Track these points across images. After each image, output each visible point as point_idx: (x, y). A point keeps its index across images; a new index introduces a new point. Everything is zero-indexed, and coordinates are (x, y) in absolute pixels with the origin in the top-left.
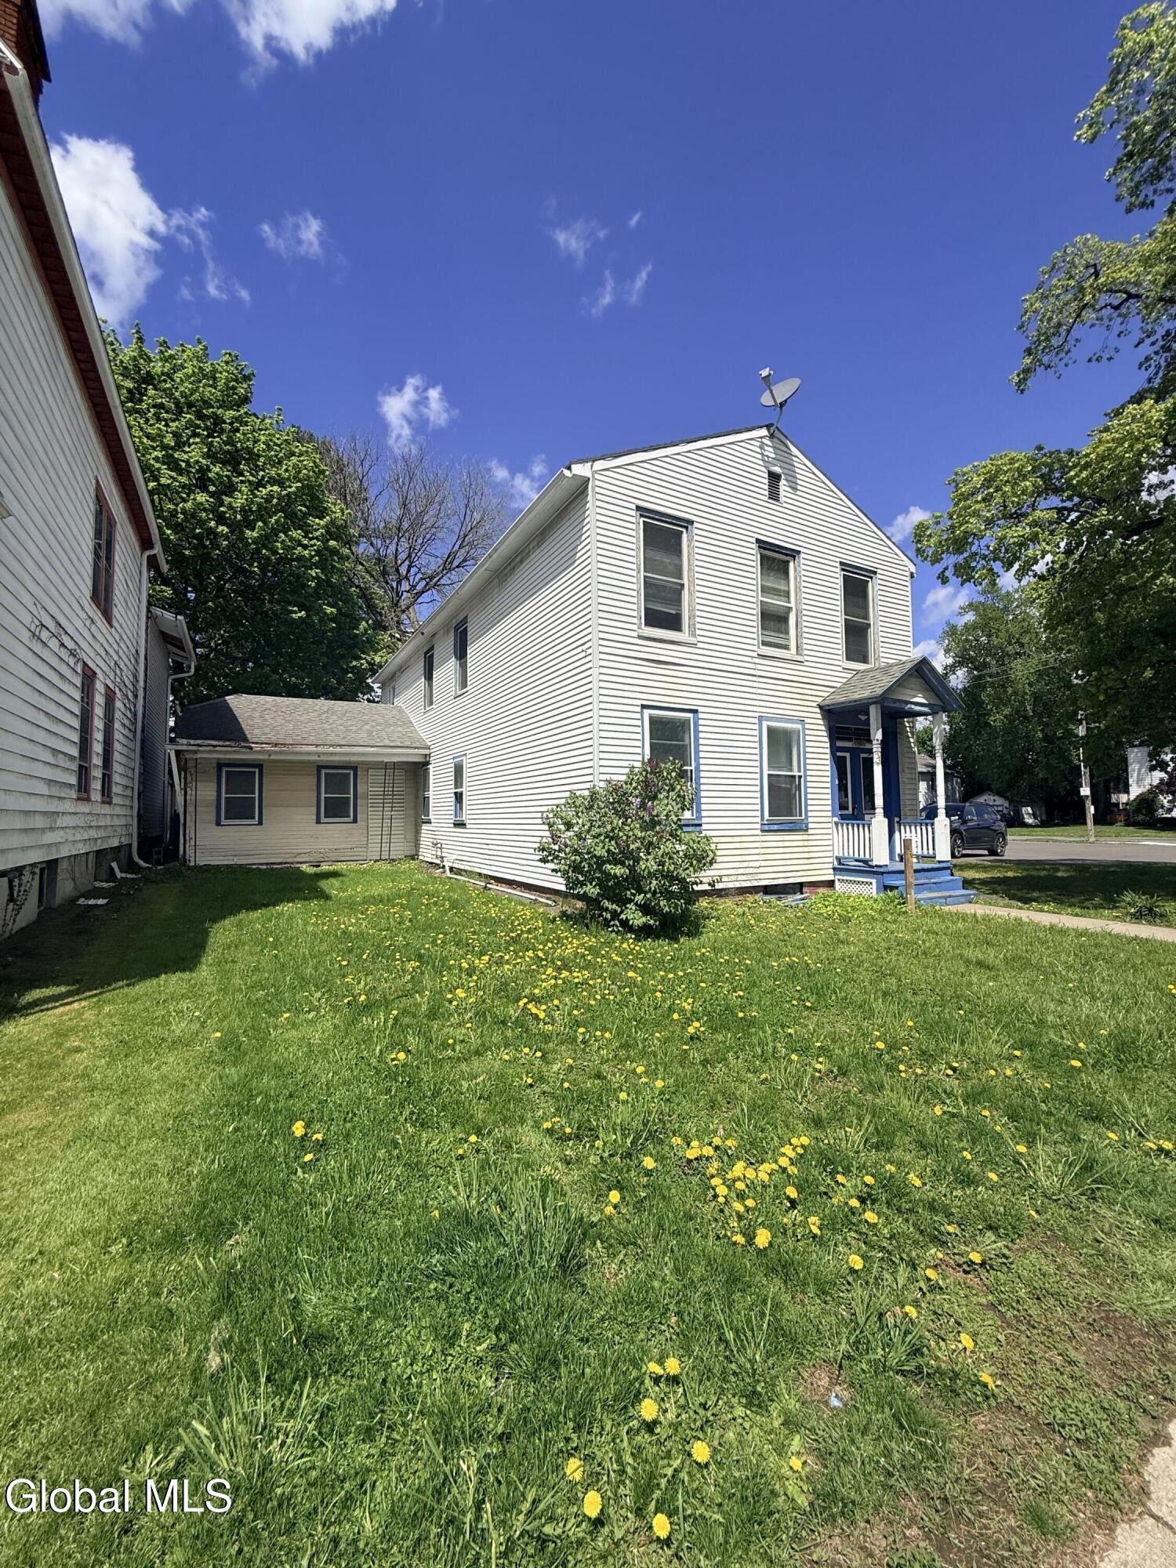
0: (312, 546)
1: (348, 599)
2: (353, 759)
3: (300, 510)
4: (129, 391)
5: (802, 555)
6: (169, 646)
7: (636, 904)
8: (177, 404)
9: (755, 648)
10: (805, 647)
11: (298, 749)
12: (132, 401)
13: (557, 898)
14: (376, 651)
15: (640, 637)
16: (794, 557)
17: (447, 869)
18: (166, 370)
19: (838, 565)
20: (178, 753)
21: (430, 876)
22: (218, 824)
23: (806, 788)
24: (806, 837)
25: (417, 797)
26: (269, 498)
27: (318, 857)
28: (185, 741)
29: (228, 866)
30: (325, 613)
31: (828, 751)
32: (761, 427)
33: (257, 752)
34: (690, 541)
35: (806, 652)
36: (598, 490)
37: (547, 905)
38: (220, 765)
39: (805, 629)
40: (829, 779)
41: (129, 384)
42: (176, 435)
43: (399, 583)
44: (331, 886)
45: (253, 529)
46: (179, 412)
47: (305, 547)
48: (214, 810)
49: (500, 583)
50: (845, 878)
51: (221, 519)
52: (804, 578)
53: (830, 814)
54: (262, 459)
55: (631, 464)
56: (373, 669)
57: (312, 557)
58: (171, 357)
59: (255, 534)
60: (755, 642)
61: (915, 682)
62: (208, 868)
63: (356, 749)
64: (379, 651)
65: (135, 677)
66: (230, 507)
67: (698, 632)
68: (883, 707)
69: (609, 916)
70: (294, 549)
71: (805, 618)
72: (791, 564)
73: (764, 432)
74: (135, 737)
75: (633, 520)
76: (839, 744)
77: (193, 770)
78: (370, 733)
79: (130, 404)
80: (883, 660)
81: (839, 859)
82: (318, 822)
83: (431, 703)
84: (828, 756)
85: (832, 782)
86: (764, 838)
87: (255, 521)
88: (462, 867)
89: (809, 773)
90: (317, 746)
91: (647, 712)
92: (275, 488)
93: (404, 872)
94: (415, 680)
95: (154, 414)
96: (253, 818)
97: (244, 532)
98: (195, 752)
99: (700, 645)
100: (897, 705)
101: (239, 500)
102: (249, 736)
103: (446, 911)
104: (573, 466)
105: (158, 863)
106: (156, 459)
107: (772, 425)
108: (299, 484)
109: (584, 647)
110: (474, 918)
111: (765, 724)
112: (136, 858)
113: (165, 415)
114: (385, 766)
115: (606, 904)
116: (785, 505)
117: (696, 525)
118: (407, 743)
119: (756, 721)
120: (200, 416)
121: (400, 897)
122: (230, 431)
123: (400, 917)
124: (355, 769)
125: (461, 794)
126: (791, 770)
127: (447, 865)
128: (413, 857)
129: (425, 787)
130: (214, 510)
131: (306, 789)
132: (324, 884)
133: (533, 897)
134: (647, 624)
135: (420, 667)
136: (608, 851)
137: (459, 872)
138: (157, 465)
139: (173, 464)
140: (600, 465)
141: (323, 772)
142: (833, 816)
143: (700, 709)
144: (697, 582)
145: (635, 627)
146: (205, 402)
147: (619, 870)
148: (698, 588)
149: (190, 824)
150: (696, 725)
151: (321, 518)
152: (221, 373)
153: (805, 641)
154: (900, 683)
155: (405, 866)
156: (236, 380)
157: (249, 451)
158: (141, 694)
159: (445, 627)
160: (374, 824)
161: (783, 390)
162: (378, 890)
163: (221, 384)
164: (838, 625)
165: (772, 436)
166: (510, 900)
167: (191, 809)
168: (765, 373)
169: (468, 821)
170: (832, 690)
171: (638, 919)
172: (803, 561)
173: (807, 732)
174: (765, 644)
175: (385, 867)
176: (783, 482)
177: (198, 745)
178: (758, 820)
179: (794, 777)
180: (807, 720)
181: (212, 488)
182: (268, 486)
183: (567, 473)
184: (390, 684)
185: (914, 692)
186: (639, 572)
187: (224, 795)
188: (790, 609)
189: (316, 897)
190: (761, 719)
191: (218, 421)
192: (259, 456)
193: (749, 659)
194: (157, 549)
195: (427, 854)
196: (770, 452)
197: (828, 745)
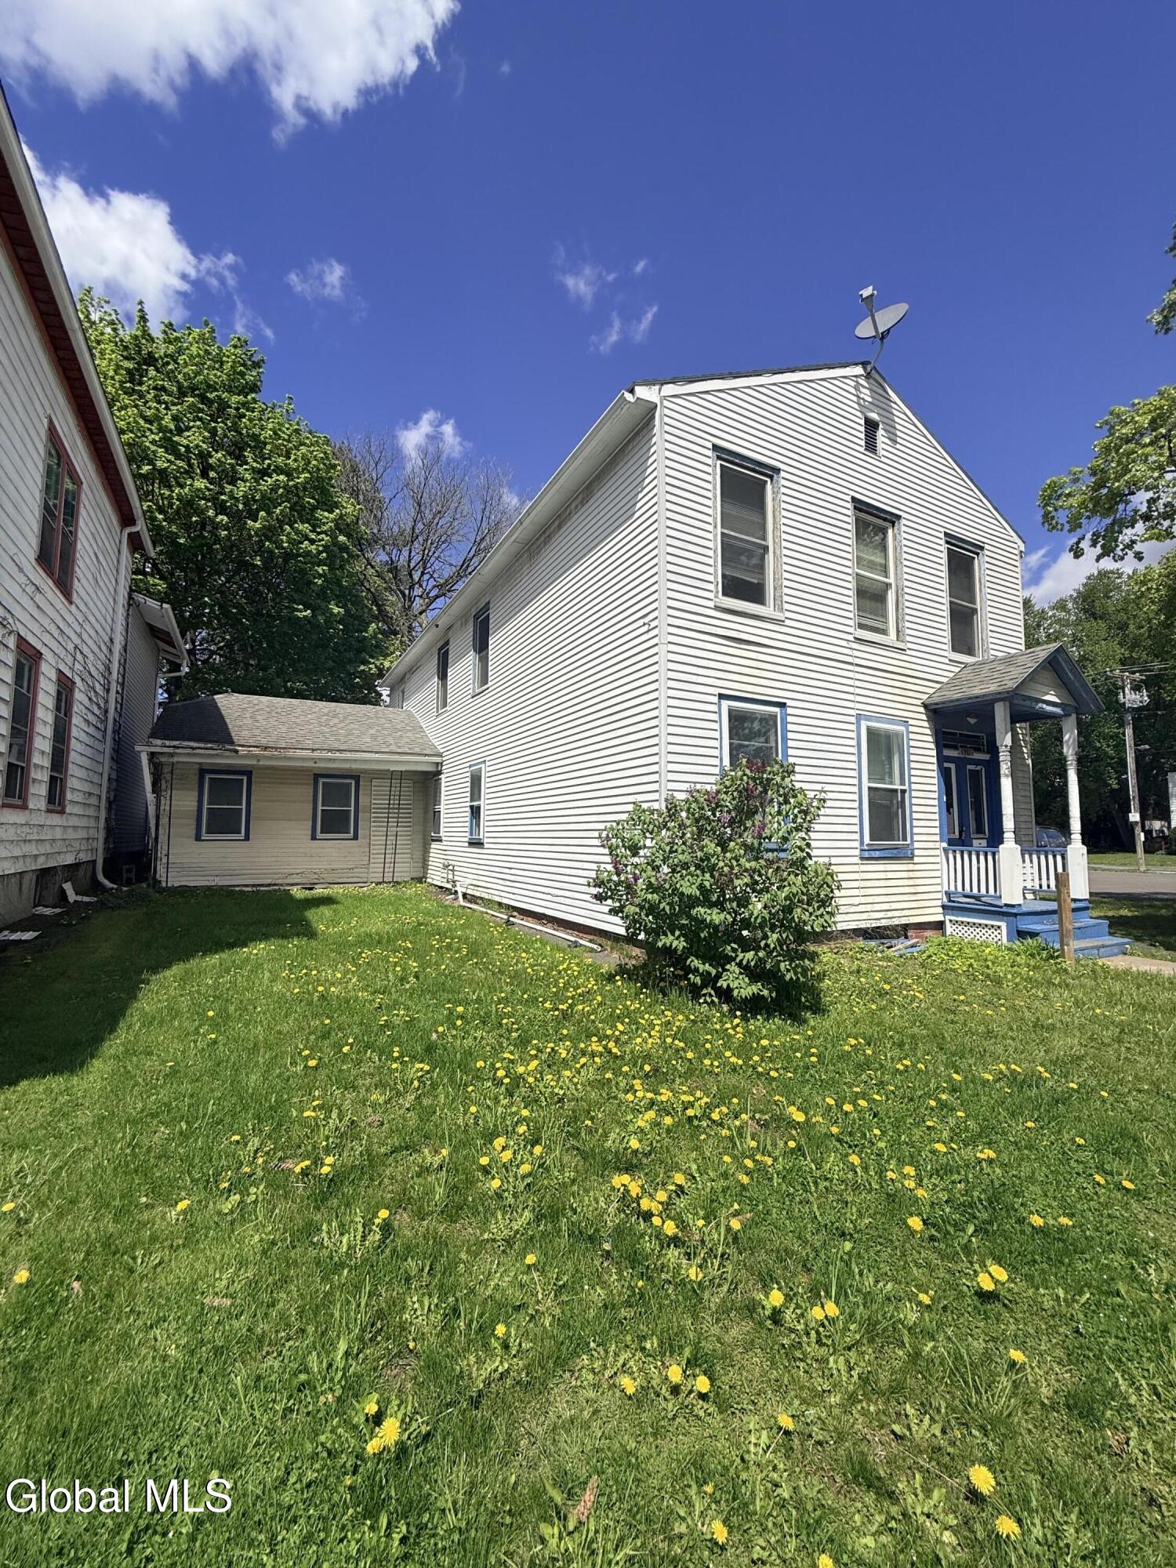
0: (320, 541)
1: (357, 602)
2: (354, 766)
3: (309, 503)
4: (129, 371)
5: (904, 521)
6: (158, 642)
7: (740, 965)
8: (180, 387)
9: (851, 630)
10: (908, 632)
11: (291, 753)
12: (130, 382)
13: (603, 941)
14: (386, 656)
15: (717, 608)
16: (893, 524)
17: (460, 895)
18: (169, 352)
19: (942, 536)
20: (152, 755)
21: (441, 905)
22: (198, 838)
23: (911, 805)
24: (911, 867)
25: (426, 812)
26: (275, 488)
27: (312, 878)
28: (159, 742)
29: (209, 888)
30: (332, 614)
31: (934, 760)
32: (856, 364)
33: (245, 756)
34: (775, 493)
35: (908, 638)
36: (667, 420)
37: (592, 950)
38: (203, 771)
39: (907, 611)
40: (936, 795)
41: (130, 365)
42: (175, 418)
43: (411, 588)
44: (319, 918)
45: (255, 521)
46: (182, 393)
47: (312, 542)
48: (193, 822)
49: (531, 557)
50: (960, 919)
51: (221, 509)
52: (905, 549)
53: (937, 838)
54: (269, 447)
55: (707, 392)
56: (381, 673)
57: (320, 552)
58: (177, 339)
59: (257, 525)
60: (851, 623)
61: (1047, 675)
62: (184, 891)
63: (358, 755)
64: (388, 655)
65: (108, 669)
66: (232, 496)
67: (786, 606)
68: (1011, 704)
69: (698, 980)
70: (302, 543)
71: (907, 597)
72: (890, 531)
73: (859, 370)
74: (104, 737)
75: (709, 461)
76: (947, 752)
77: (168, 777)
78: (374, 737)
79: (128, 385)
80: (992, 652)
81: (948, 894)
82: (314, 838)
83: (445, 705)
84: (935, 767)
85: (940, 799)
86: (864, 868)
87: (258, 510)
88: (478, 894)
89: (914, 786)
90: (313, 750)
91: (725, 704)
92: (282, 477)
93: (409, 899)
94: (429, 680)
95: (155, 397)
96: (239, 832)
97: (246, 523)
98: (171, 755)
99: (788, 622)
100: (1028, 703)
101: (241, 489)
102: (235, 738)
103: (463, 961)
104: (637, 388)
105: (129, 883)
106: (153, 442)
107: (869, 363)
108: (307, 475)
109: (646, 620)
110: (501, 972)
111: (864, 724)
112: (101, 878)
113: (166, 398)
114: (392, 775)
115: (694, 962)
116: (883, 459)
117: (783, 474)
118: (417, 750)
119: (853, 720)
120: (203, 399)
121: (404, 936)
122: (235, 416)
123: (404, 970)
124: (357, 778)
125: (479, 808)
126: (891, 783)
127: (460, 890)
128: (420, 880)
129: (436, 799)
130: (214, 499)
131: (301, 801)
132: (312, 915)
133: (573, 939)
134: (725, 594)
135: (433, 665)
136: (701, 887)
137: (473, 899)
138: (153, 448)
139: (171, 448)
140: (669, 389)
141: (321, 781)
142: (941, 841)
143: (789, 703)
144: (784, 544)
145: (711, 595)
146: (209, 386)
147: (715, 917)
148: (785, 552)
149: (162, 838)
150: (785, 723)
151: (331, 512)
152: (228, 357)
153: (908, 625)
154: (1032, 677)
155: (410, 891)
156: (244, 365)
157: (255, 437)
158: (114, 687)
159: (462, 618)
160: (378, 840)
161: (887, 318)
162: (376, 925)
163: (227, 367)
164: (943, 607)
165: (868, 376)
166: (544, 944)
167: (164, 821)
168: (867, 292)
169: (486, 840)
170: (938, 686)
171: (745, 988)
172: (904, 528)
173: (912, 736)
174: (861, 626)
175: (387, 891)
176: (880, 432)
177: (174, 747)
178: (857, 844)
179: (896, 791)
180: (911, 722)
181: (212, 474)
182: (274, 475)
183: (628, 396)
184: (400, 687)
185: (1045, 689)
186: (715, 527)
187: (205, 806)
188: (888, 586)
189: (298, 935)
190: (859, 717)
191: (223, 406)
192: (265, 444)
193: (844, 643)
194: (140, 526)
195: (436, 877)
196: (866, 395)
197: (934, 753)
